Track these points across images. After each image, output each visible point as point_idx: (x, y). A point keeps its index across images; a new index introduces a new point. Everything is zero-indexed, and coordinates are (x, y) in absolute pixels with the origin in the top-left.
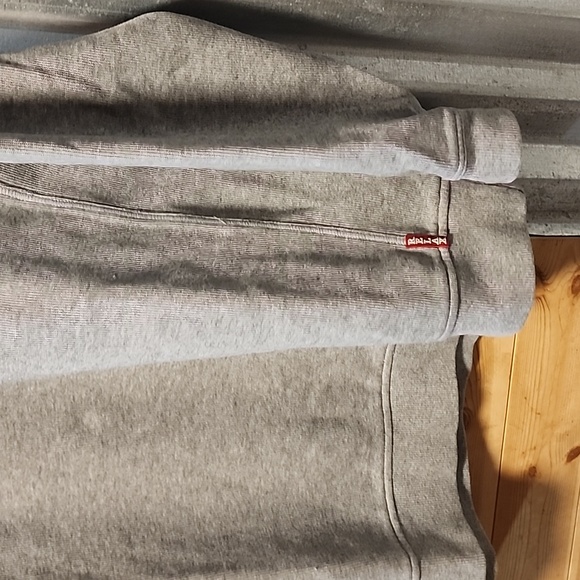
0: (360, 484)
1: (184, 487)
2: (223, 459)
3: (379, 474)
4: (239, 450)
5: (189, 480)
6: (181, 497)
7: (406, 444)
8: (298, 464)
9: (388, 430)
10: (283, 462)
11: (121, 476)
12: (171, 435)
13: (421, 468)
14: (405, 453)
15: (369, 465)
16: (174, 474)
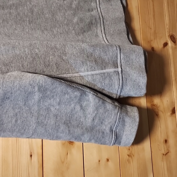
0: (94, 35)
1: (29, 27)
2: (43, 18)
3: (100, 32)
4: (49, 16)
5: (31, 25)
6: (29, 31)
7: (108, 23)
8: (71, 24)
9: (101, 17)
10: (65, 22)
11: (5, 19)
12: (23, 6)
13: (115, 31)
14: (108, 26)
15: (96, 29)
16: (25, 22)
